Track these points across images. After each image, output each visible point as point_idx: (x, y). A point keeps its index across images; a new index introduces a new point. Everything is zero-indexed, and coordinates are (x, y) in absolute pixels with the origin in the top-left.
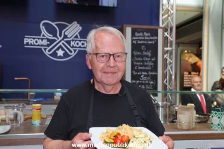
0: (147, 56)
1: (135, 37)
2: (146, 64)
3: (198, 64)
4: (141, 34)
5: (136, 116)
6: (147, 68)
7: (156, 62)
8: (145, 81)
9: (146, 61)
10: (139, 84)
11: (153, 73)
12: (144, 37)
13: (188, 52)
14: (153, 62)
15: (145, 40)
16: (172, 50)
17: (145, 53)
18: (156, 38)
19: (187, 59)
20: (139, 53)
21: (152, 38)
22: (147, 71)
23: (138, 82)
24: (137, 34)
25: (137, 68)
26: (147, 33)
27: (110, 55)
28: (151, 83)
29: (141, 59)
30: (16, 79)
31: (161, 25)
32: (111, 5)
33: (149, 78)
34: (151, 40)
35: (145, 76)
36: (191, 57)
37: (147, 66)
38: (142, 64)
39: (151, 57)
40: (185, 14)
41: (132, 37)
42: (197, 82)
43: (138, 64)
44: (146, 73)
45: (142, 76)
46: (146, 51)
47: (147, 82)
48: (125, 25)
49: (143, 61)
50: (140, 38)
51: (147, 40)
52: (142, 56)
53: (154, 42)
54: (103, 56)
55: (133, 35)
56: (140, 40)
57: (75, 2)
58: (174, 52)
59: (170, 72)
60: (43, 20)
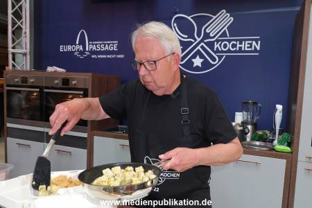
60: (176, 13)
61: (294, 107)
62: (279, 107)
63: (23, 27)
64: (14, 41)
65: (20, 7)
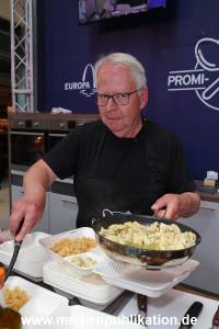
63: (26, 64)
64: (17, 81)
65: (23, 44)
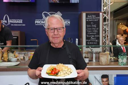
0: (94, 27)
1: (88, 18)
2: (93, 31)
3: (127, 30)
4: (91, 16)
5: (70, 59)
6: (94, 33)
7: (99, 30)
8: (93, 40)
9: (94, 30)
10: (90, 41)
11: (97, 36)
12: (93, 18)
13: (121, 24)
14: (97, 30)
15: (93, 19)
16: (108, 23)
17: (93, 26)
18: (99, 18)
19: (121, 28)
20: (90, 26)
21: (96, 18)
22: (94, 35)
23: (89, 40)
24: (88, 16)
25: (89, 33)
26: (94, 15)
27: (55, 29)
28: (96, 41)
29: (91, 29)
30: (31, 40)
31: (102, 11)
32: (76, 2)
33: (95, 38)
34: (96, 19)
35: (93, 37)
36: (123, 26)
37: (94, 32)
38: (91, 31)
39: (96, 28)
40: (119, 4)
41: (86, 18)
42: (121, 40)
43: (89, 31)
44: (93, 36)
45: (91, 38)
46: (93, 25)
47: (94, 40)
48: (82, 12)
49: (92, 30)
50: (90, 18)
51: (94, 19)
52: (91, 28)
53: (97, 20)
54: (52, 30)
55: (87, 17)
56: (90, 19)
57: (58, 2)
58: (109, 24)
59: (107, 35)
60: (44, 11)
61: (81, 39)
62: (77, 39)
